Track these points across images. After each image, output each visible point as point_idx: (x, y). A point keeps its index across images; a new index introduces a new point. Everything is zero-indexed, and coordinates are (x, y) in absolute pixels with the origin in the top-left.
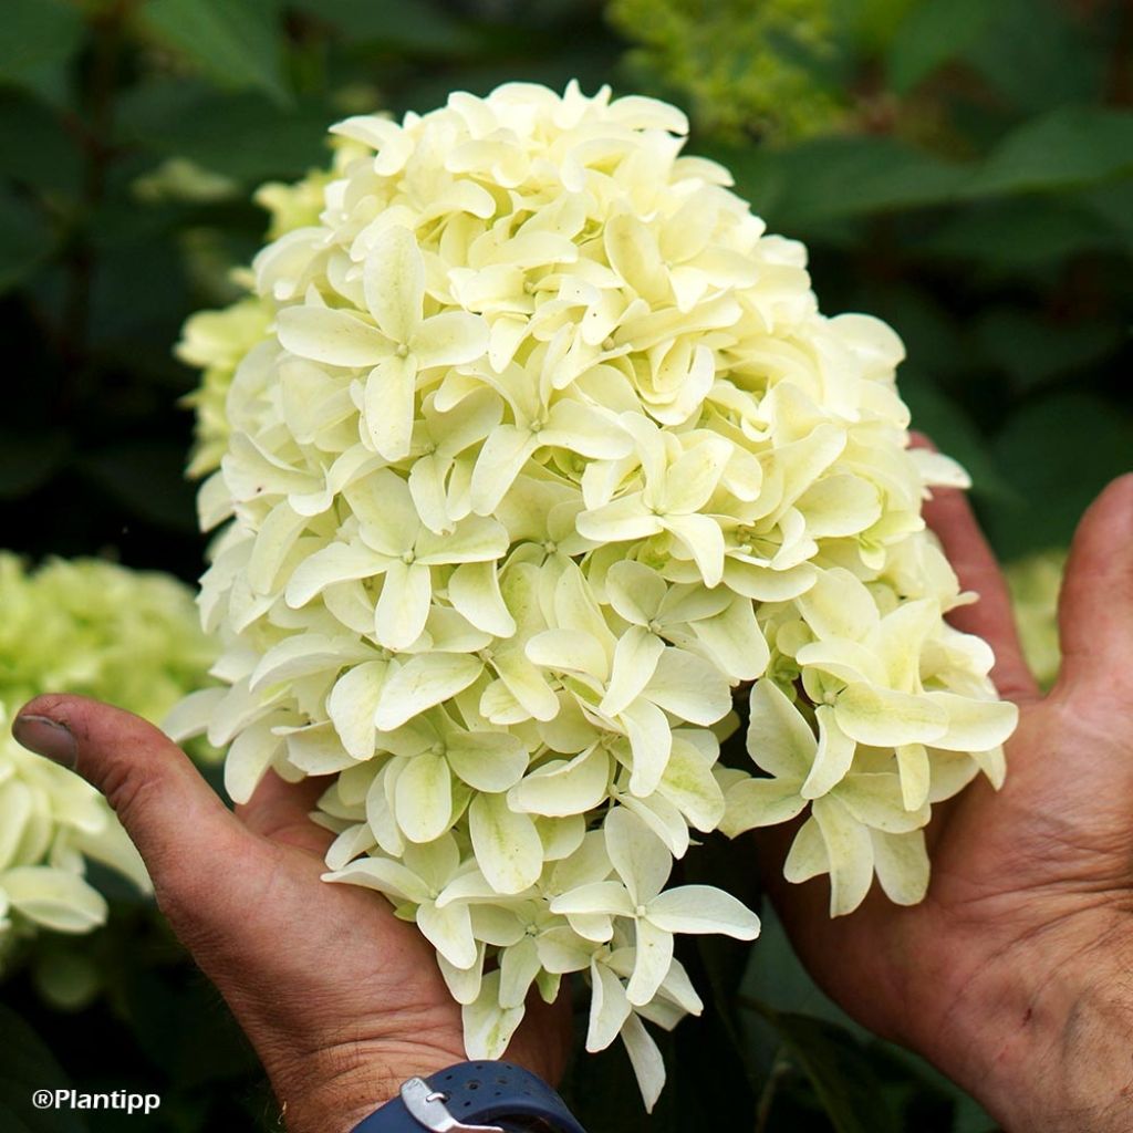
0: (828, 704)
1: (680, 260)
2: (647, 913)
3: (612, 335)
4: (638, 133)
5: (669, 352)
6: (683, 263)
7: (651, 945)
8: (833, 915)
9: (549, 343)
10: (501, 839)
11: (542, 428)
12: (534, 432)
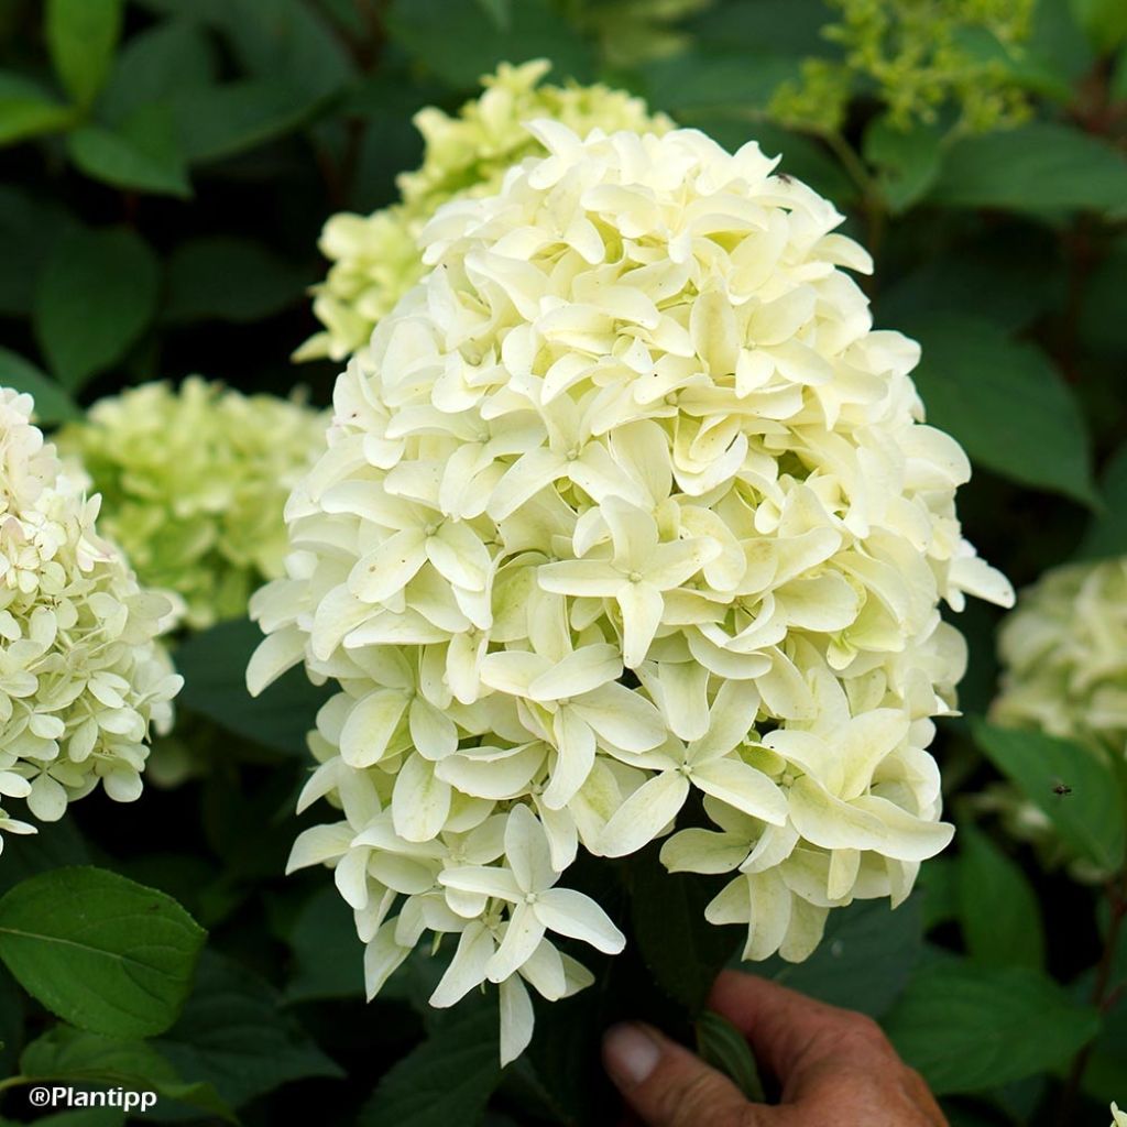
0: (785, 785)
1: (765, 343)
2: (536, 900)
3: (679, 392)
4: (785, 213)
5: (716, 427)
6: (767, 347)
7: (527, 931)
8: (744, 958)
9: (601, 388)
10: (427, 790)
11: (577, 458)
12: (569, 460)
